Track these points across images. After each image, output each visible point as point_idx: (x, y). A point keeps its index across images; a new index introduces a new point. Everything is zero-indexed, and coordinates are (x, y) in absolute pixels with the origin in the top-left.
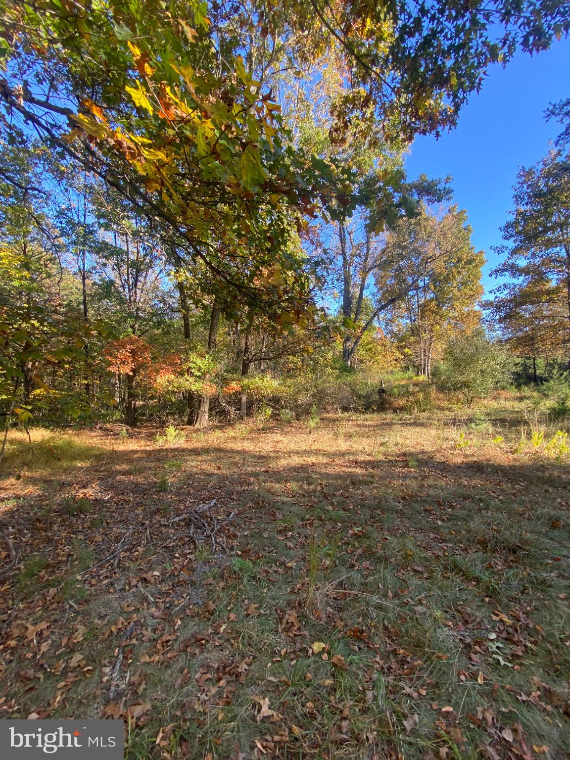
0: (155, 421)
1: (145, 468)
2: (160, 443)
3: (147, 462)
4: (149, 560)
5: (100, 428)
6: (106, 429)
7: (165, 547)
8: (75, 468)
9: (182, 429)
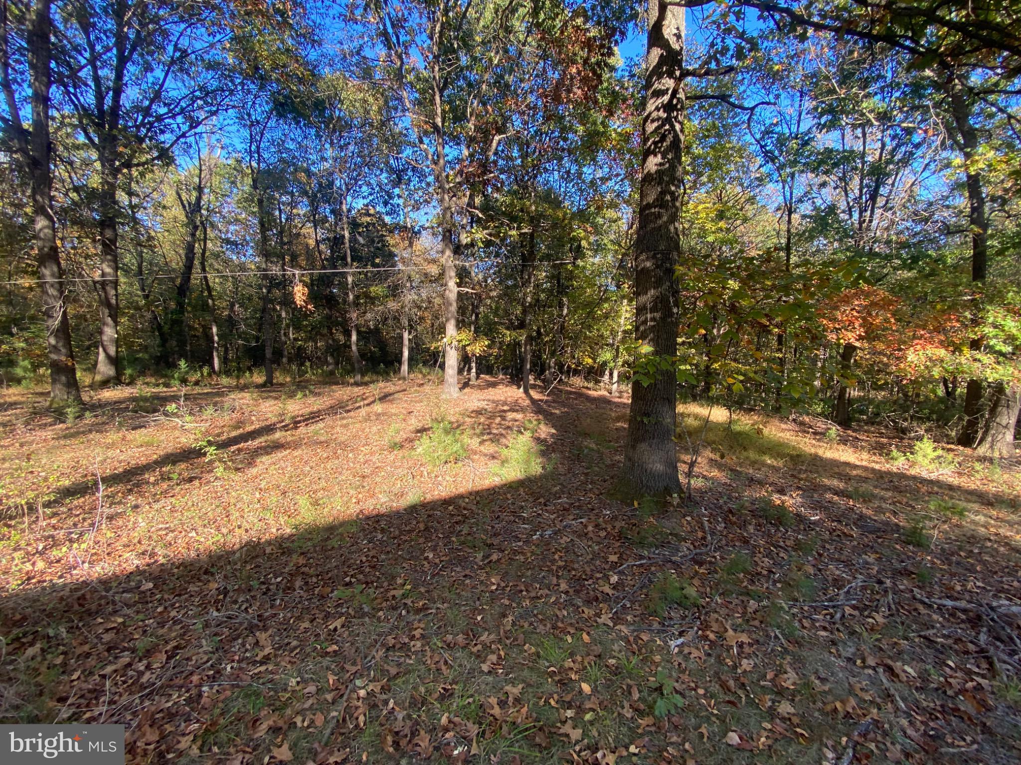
0: (886, 427)
1: (874, 496)
2: (899, 463)
3: (876, 487)
4: (896, 643)
5: (794, 420)
6: (802, 424)
7: (925, 637)
8: (764, 464)
9: (949, 450)
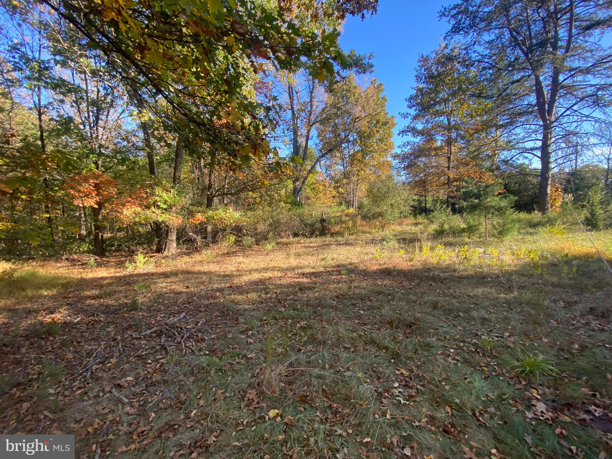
0: (125, 251)
1: (115, 292)
2: (130, 269)
3: (117, 286)
4: (122, 369)
5: (67, 259)
6: (73, 260)
7: (137, 356)
8: (41, 296)
9: (151, 257)
